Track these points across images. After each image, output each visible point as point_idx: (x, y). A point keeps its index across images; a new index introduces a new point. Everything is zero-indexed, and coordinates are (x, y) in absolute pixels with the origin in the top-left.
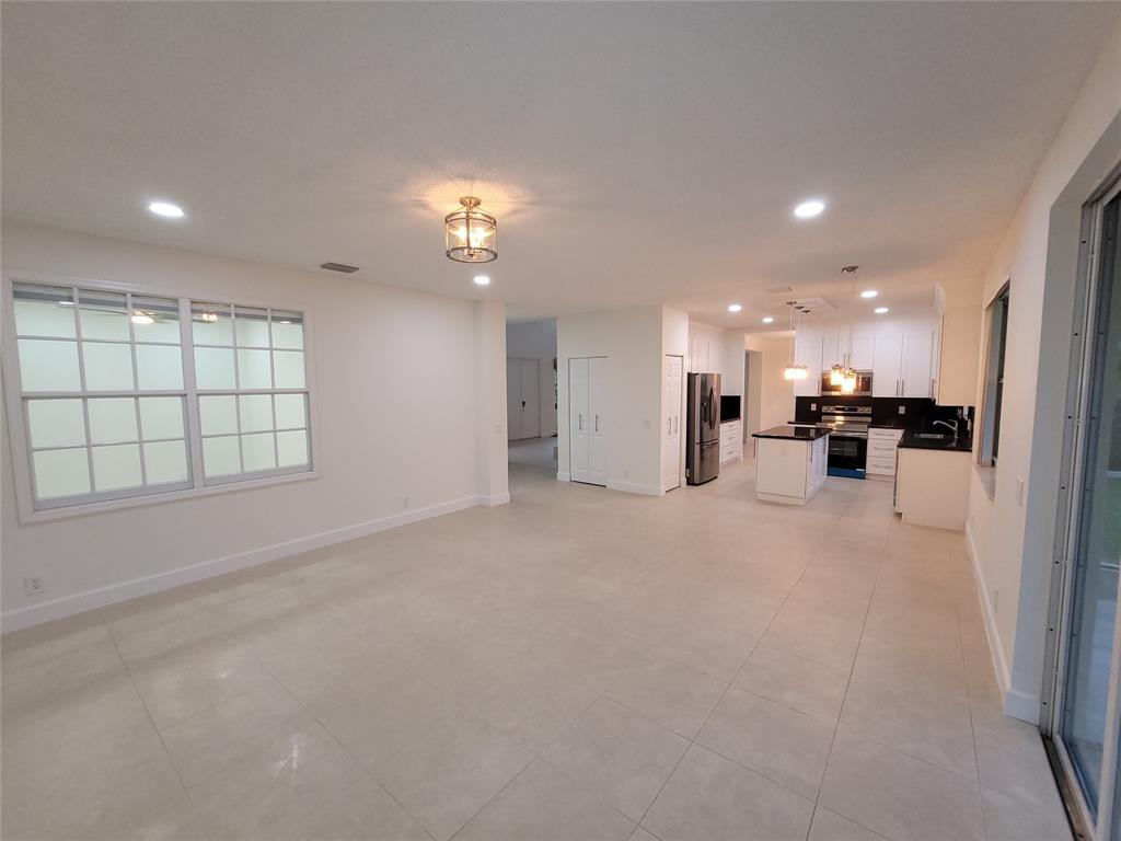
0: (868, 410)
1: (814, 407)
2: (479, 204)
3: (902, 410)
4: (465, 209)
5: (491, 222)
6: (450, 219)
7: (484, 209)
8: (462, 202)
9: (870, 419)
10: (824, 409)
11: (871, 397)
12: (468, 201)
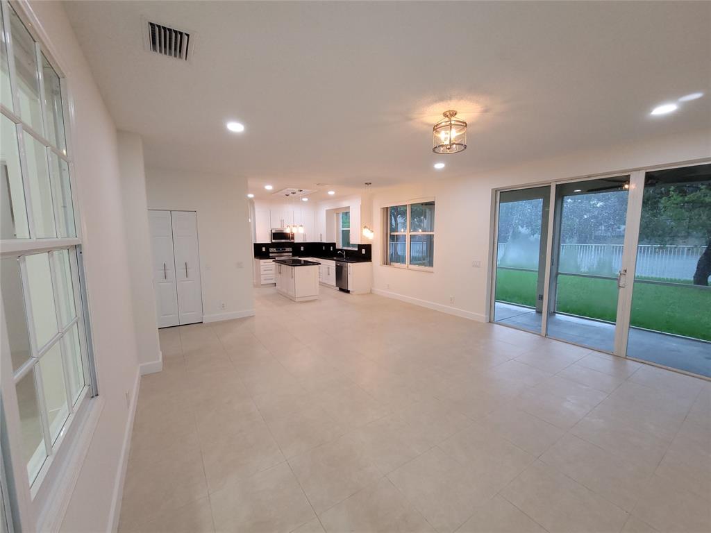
0: (290, 249)
1: (264, 249)
2: (456, 114)
3: (302, 248)
4: (447, 119)
5: (465, 125)
6: (436, 128)
7: (460, 117)
8: (445, 115)
9: (291, 254)
10: (271, 250)
11: (293, 243)
12: (448, 114)
